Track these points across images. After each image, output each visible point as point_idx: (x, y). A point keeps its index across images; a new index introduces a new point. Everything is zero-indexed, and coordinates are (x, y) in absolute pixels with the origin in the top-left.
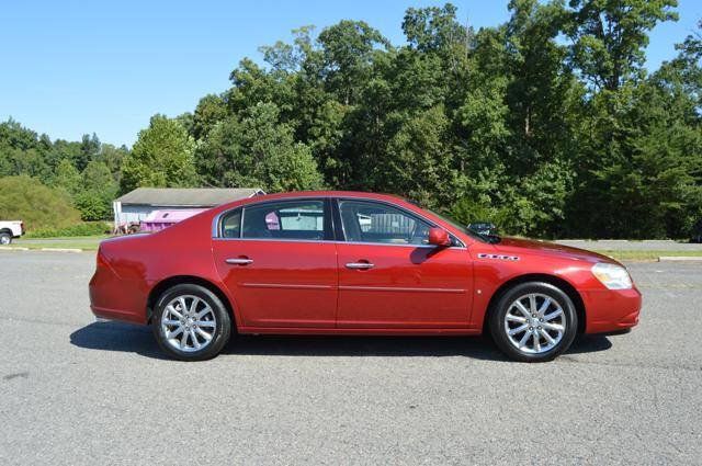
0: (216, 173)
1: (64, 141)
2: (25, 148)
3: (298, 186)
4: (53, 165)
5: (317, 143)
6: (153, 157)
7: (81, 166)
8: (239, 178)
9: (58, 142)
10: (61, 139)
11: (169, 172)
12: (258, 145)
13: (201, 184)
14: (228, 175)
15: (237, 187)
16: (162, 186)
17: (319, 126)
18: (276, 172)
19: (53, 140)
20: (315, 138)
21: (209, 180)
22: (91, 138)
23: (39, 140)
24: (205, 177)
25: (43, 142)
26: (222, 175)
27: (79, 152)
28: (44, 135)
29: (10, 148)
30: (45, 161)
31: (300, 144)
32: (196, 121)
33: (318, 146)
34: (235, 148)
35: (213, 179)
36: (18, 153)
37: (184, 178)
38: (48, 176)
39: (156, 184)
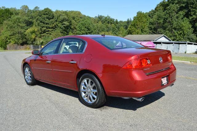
0: (155, 29)
1: (122, 21)
2: (111, 23)
3: (183, 33)
4: (118, 28)
5: (192, 17)
6: (137, 25)
7: (126, 28)
8: (163, 31)
9: (120, 21)
10: (121, 21)
11: (141, 30)
12: (170, 19)
13: (150, 33)
14: (159, 30)
15: (162, 34)
16: (139, 34)
17: (193, 11)
18: (175, 29)
19: (119, 21)
20: (191, 16)
21: (153, 32)
22: (129, 20)
23: (115, 21)
24: (151, 31)
25: (116, 22)
26: (157, 30)
27: (126, 24)
28: (116, 20)
29: (107, 24)
30: (117, 27)
31: (185, 18)
32: (154, 12)
33: (193, 19)
34: (161, 21)
35: (154, 31)
36: (109, 25)
37: (145, 31)
38: (117, 32)
39: (138, 33)
